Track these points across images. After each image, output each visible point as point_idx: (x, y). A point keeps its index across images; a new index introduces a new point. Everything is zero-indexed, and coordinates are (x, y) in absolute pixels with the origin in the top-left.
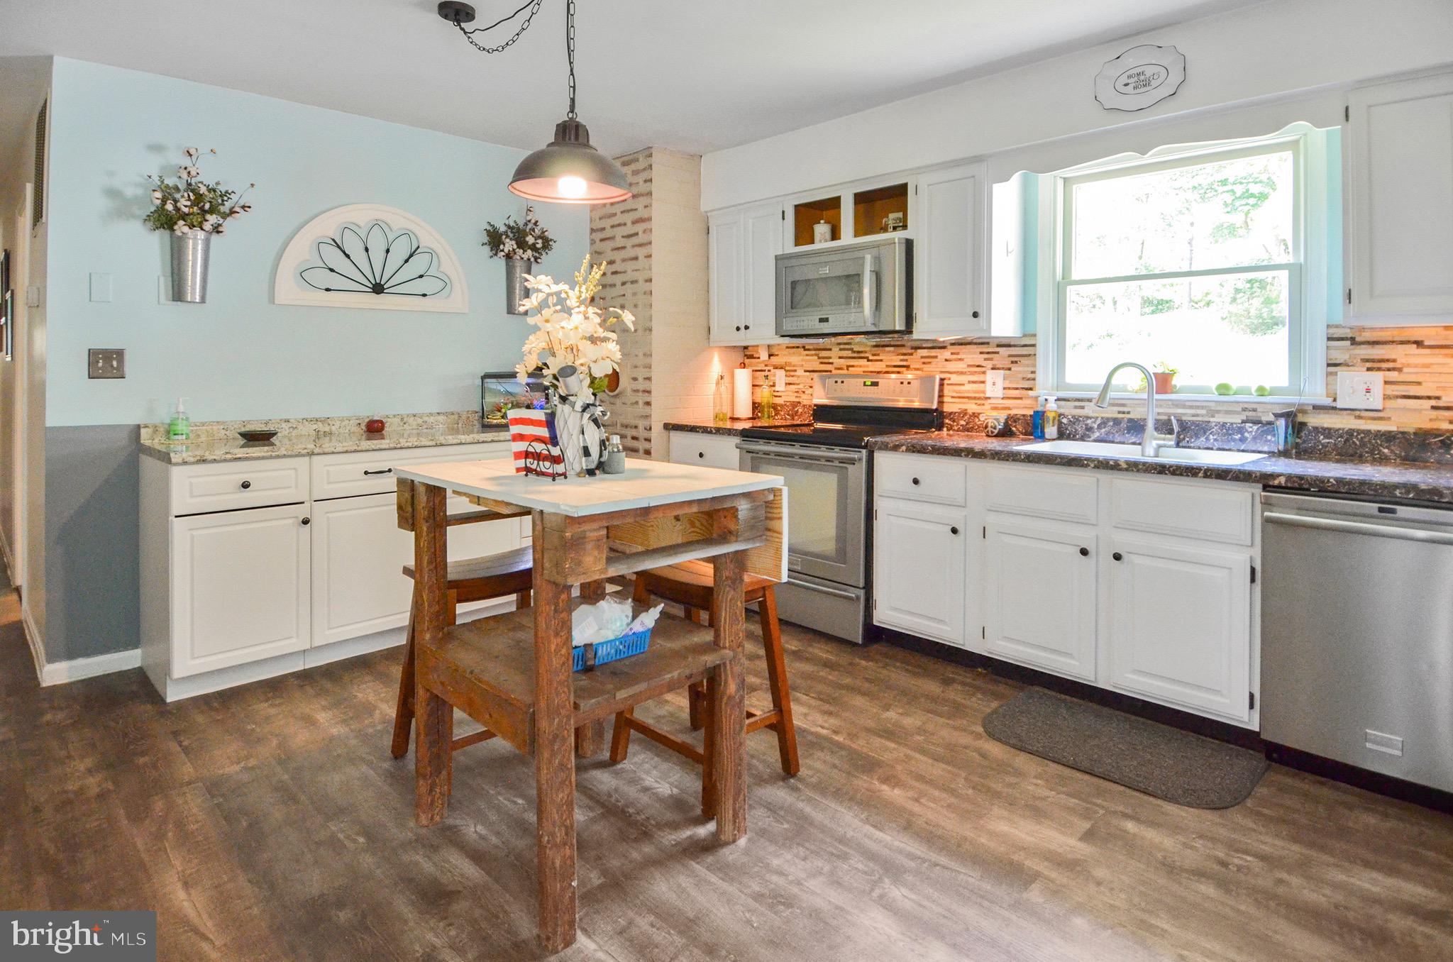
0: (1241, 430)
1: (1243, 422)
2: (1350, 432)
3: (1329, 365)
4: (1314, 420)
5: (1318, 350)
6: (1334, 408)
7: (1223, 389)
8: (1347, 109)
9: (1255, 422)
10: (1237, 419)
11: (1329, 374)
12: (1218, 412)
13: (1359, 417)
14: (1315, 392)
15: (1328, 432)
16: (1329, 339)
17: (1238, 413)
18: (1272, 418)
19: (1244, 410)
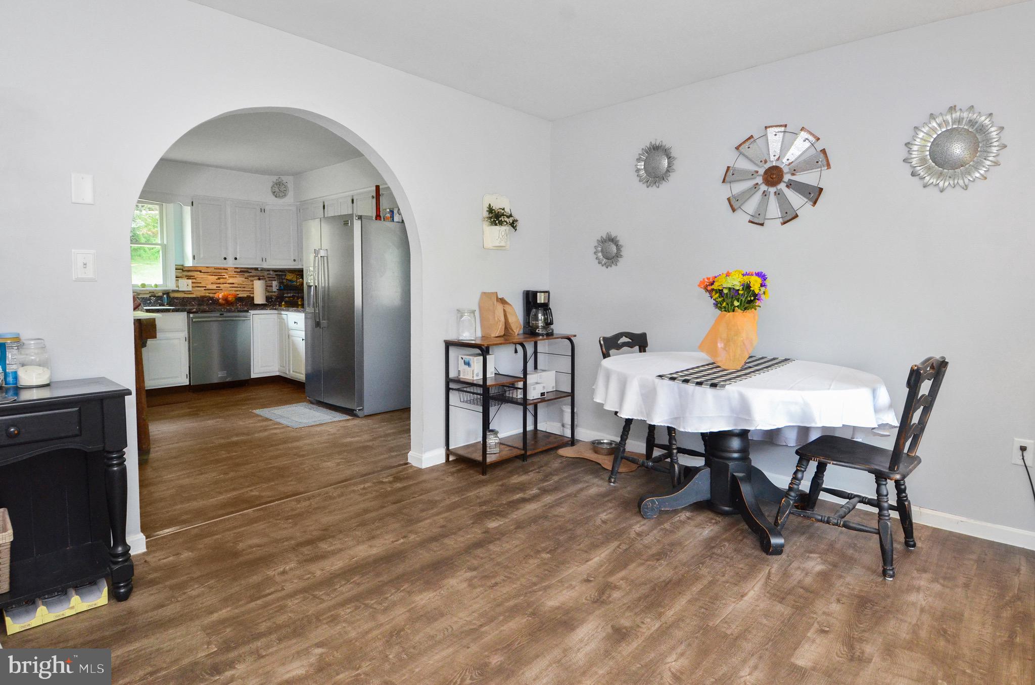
0: (150, 300)
1: (150, 297)
2: (184, 298)
3: (176, 277)
4: (172, 295)
5: (173, 273)
6: (178, 291)
7: (143, 285)
8: (192, 202)
9: (155, 296)
10: (148, 296)
11: (176, 280)
12: (141, 293)
13: (186, 293)
14: (171, 285)
15: (177, 298)
16: (176, 269)
17: (148, 294)
18: (160, 294)
19: (150, 292)
